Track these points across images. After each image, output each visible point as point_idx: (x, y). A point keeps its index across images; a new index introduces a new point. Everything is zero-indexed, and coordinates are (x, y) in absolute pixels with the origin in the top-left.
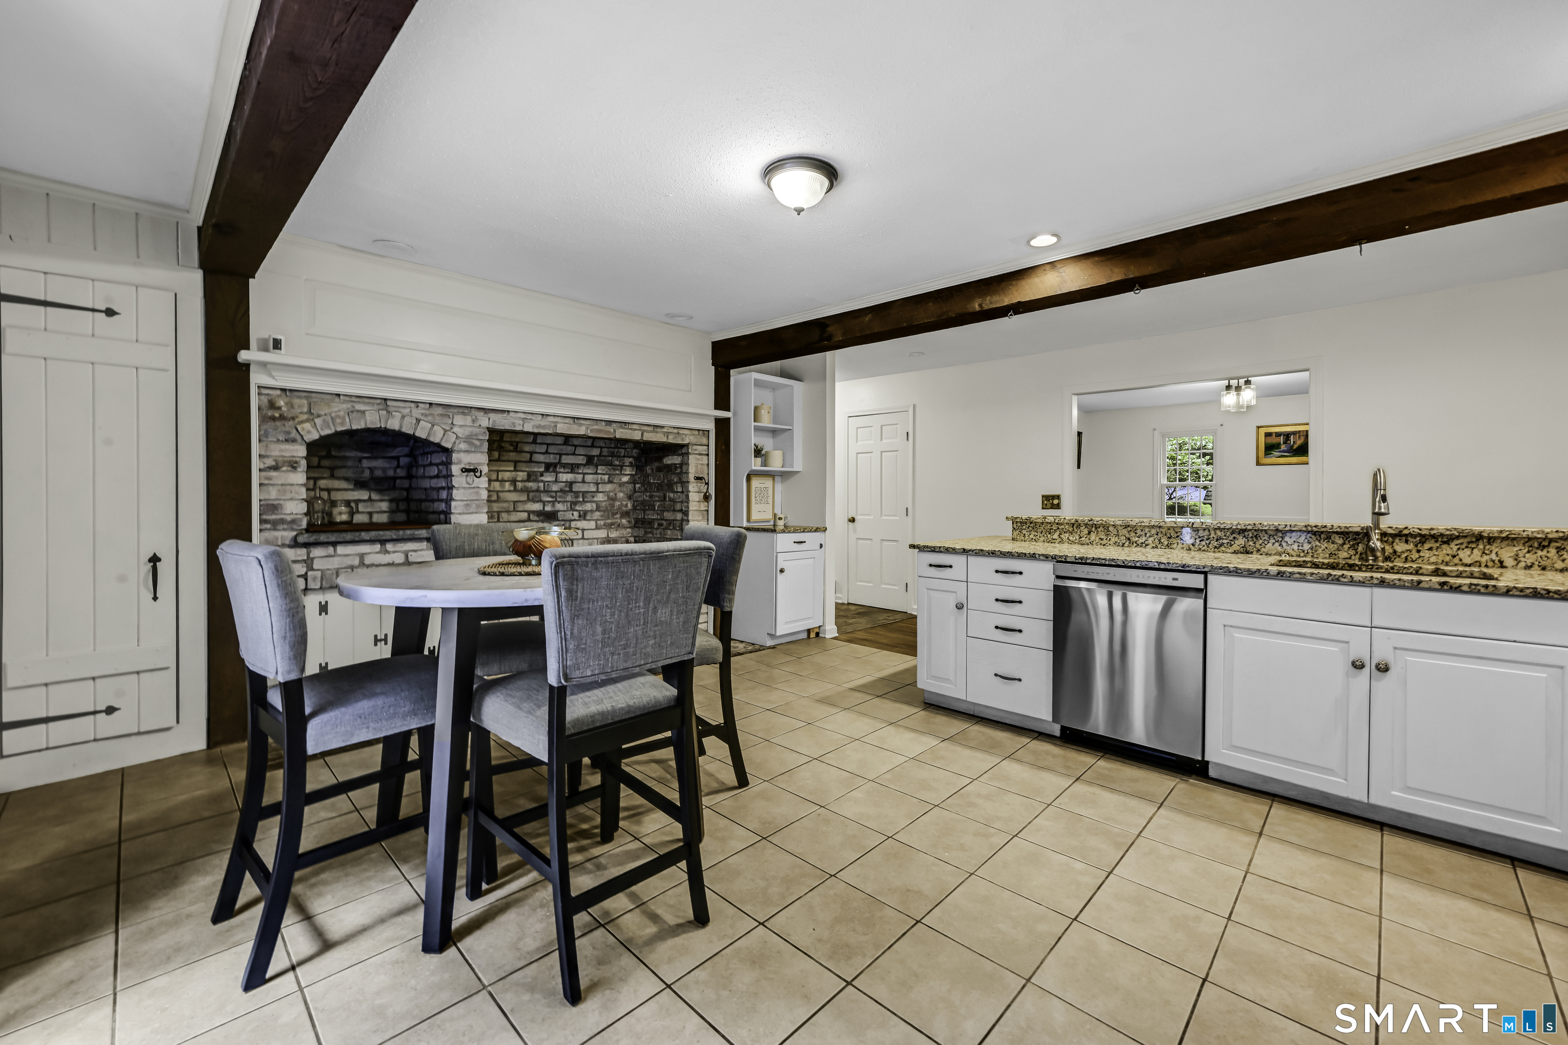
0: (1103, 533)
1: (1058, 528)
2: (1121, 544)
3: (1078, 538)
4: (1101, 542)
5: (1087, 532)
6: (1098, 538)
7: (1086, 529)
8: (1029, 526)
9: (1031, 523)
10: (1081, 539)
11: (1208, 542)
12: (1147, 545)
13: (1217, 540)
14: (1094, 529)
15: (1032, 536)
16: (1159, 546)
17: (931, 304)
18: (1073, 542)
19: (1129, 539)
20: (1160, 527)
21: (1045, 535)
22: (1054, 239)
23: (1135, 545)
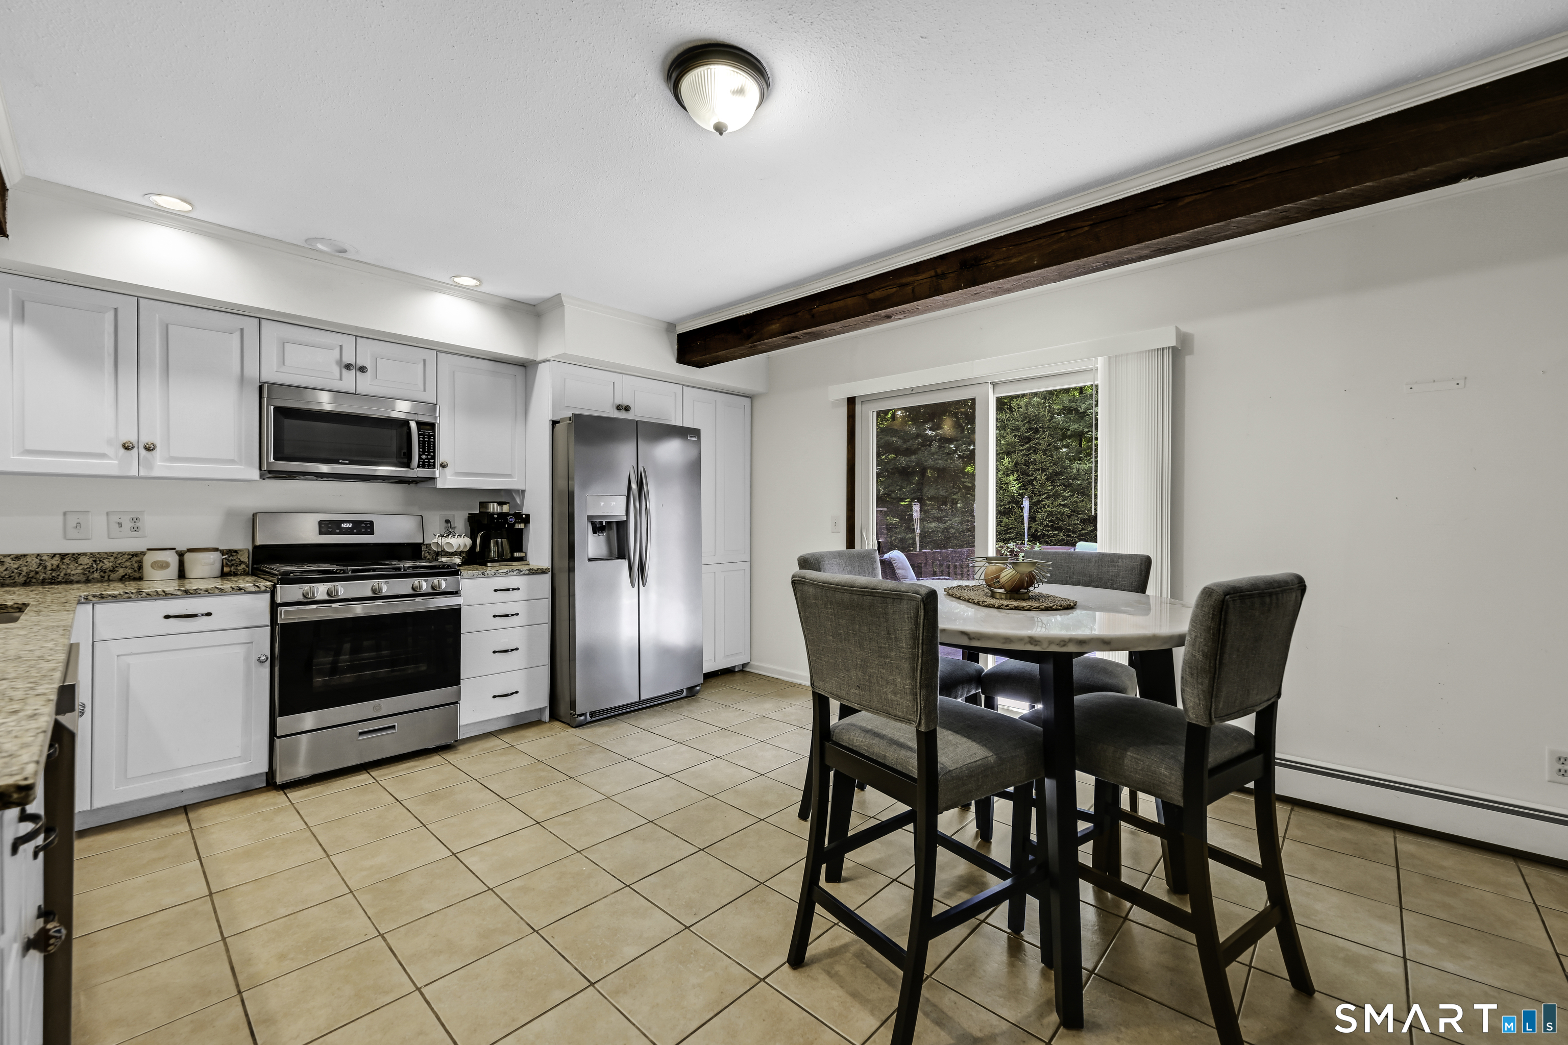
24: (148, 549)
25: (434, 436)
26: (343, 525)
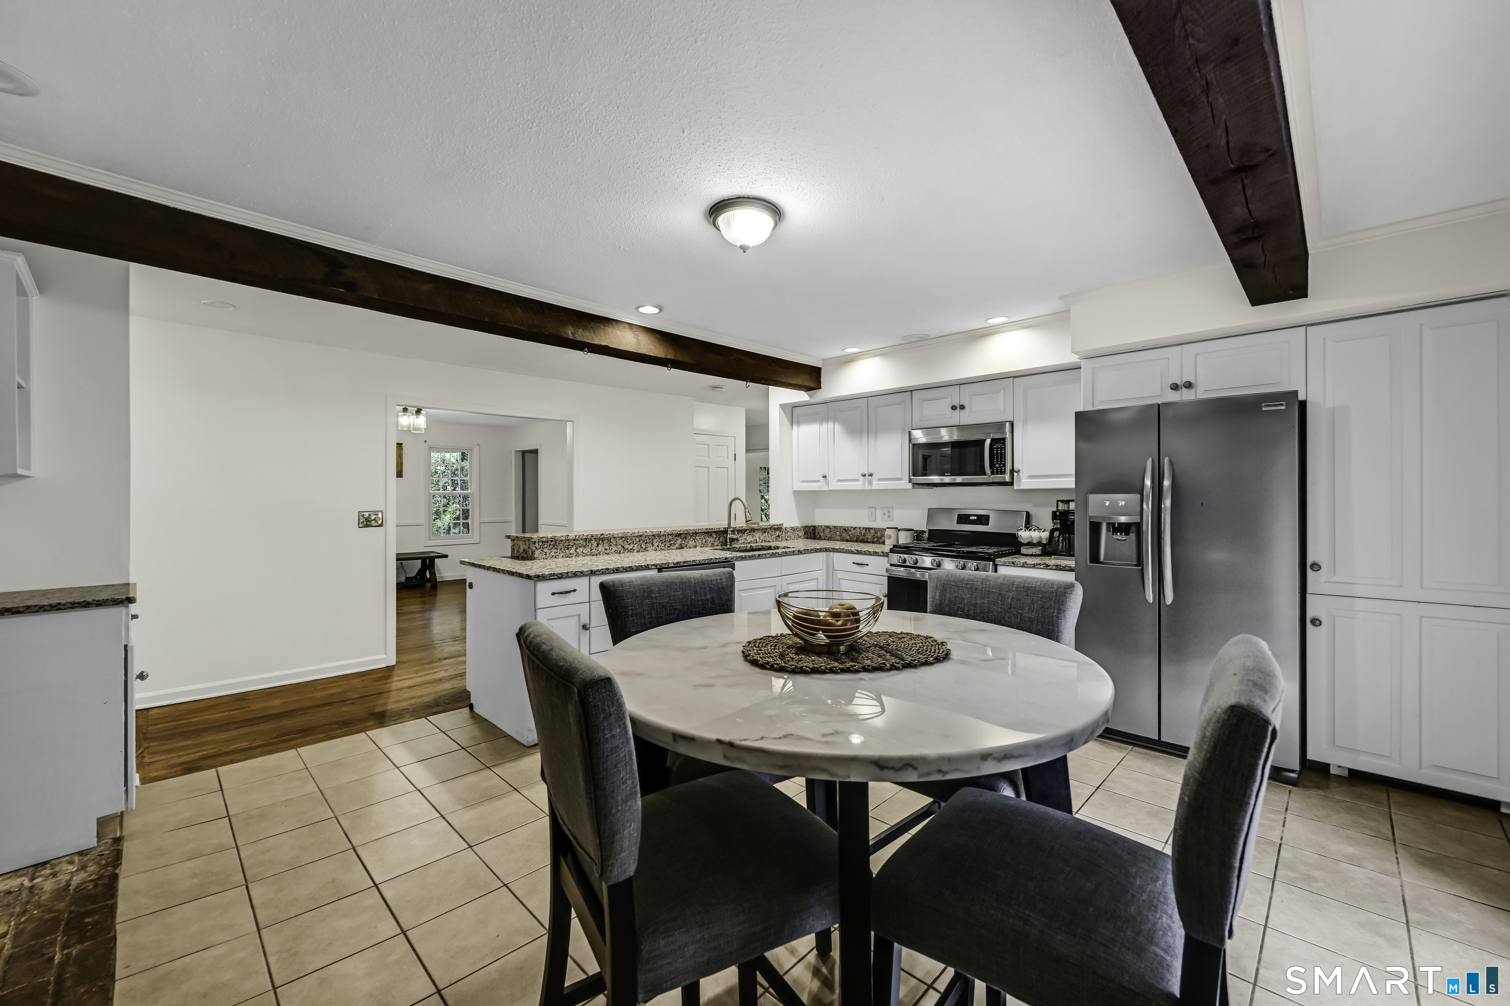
0: (607, 544)
1: (575, 544)
2: (618, 551)
3: (589, 550)
4: (606, 551)
5: (596, 545)
6: (603, 549)
7: (596, 543)
8: (550, 545)
9: (552, 541)
10: (592, 551)
11: (665, 543)
12: (634, 550)
13: (669, 542)
14: (601, 542)
15: (552, 554)
16: (641, 550)
17: (519, 309)
18: (586, 555)
19: (623, 547)
20: (641, 536)
21: (564, 552)
22: (657, 310)
23: (627, 551)
24: (887, 528)
25: (1005, 448)
26: (971, 518)
